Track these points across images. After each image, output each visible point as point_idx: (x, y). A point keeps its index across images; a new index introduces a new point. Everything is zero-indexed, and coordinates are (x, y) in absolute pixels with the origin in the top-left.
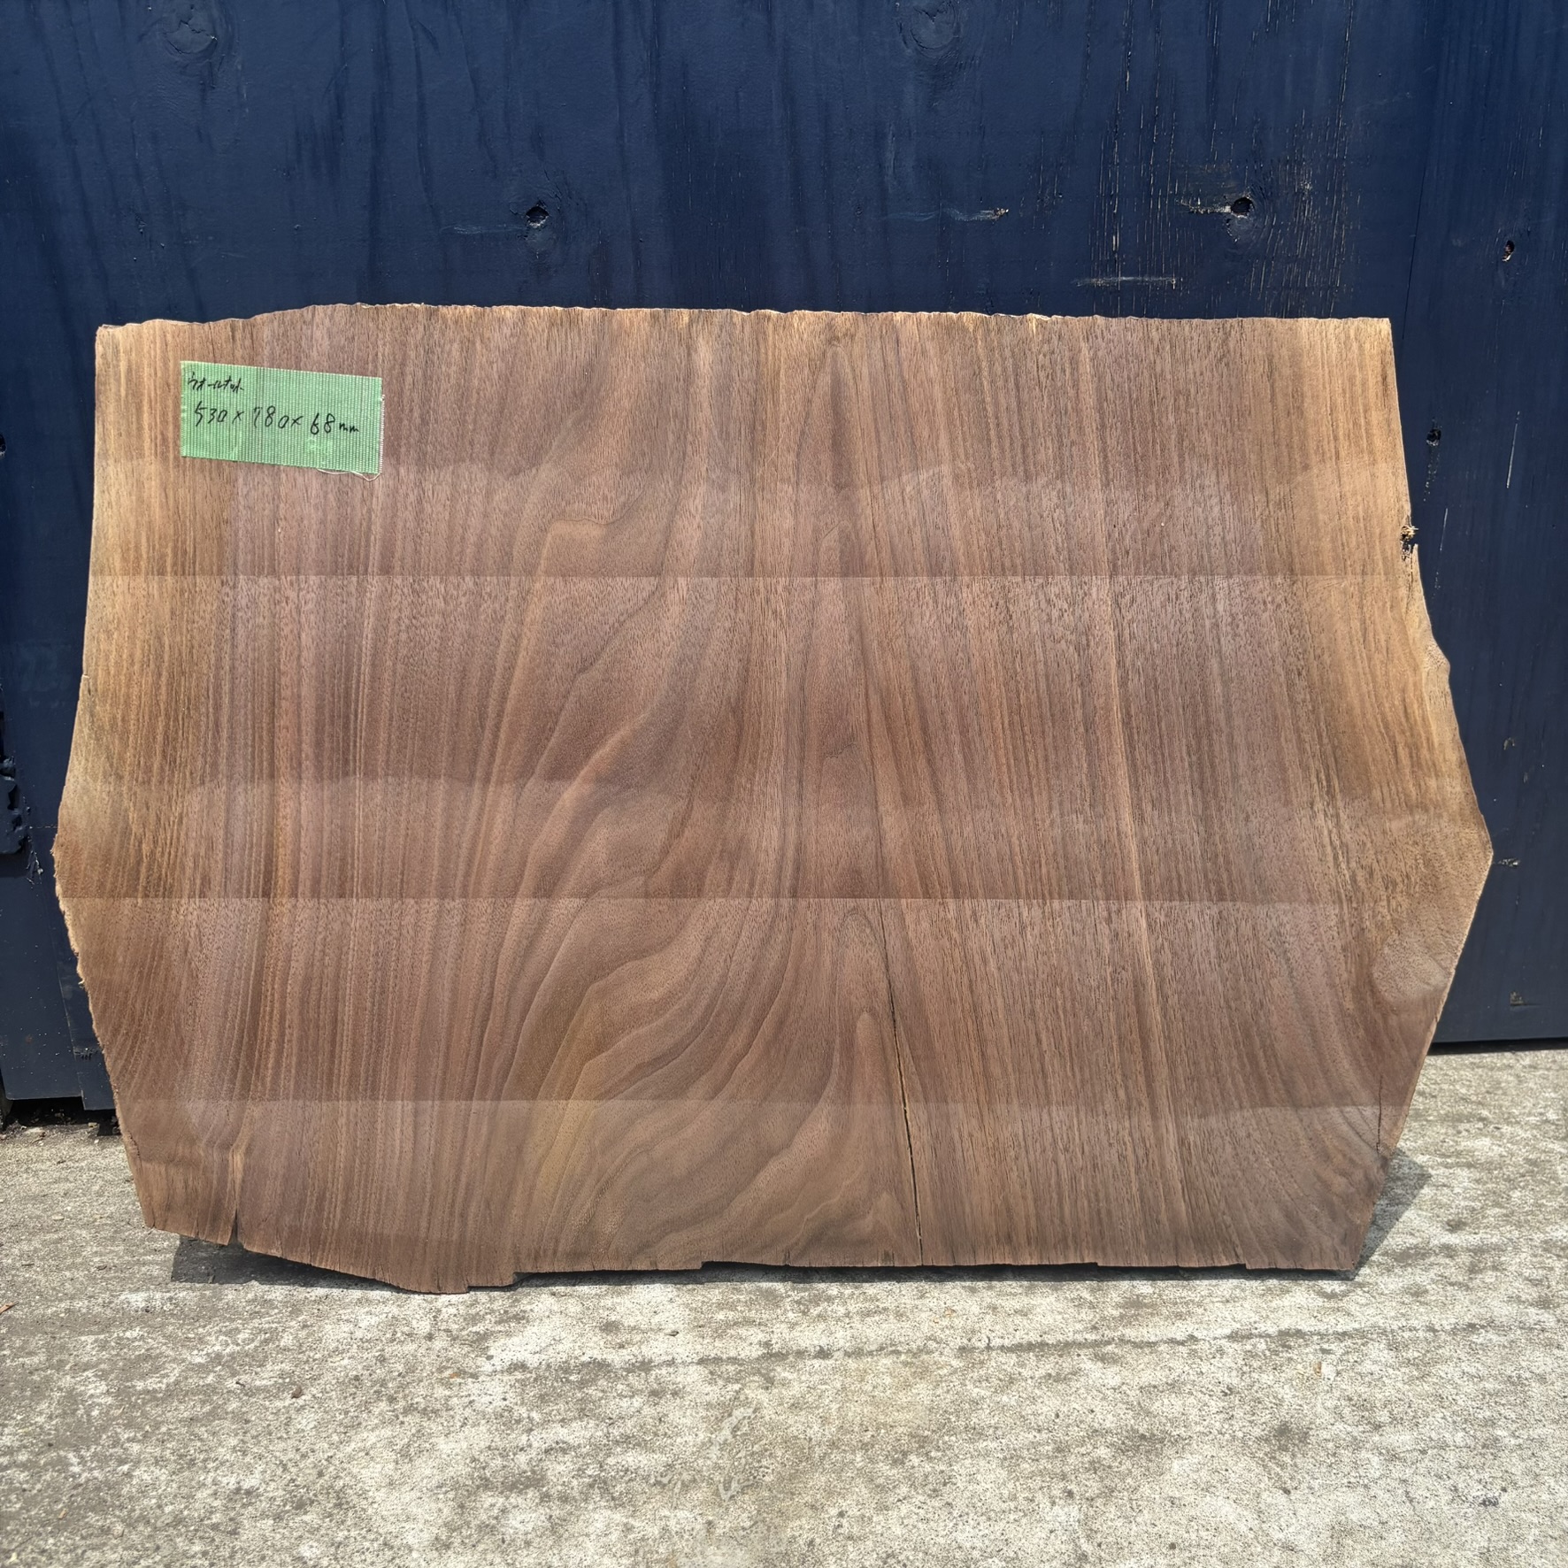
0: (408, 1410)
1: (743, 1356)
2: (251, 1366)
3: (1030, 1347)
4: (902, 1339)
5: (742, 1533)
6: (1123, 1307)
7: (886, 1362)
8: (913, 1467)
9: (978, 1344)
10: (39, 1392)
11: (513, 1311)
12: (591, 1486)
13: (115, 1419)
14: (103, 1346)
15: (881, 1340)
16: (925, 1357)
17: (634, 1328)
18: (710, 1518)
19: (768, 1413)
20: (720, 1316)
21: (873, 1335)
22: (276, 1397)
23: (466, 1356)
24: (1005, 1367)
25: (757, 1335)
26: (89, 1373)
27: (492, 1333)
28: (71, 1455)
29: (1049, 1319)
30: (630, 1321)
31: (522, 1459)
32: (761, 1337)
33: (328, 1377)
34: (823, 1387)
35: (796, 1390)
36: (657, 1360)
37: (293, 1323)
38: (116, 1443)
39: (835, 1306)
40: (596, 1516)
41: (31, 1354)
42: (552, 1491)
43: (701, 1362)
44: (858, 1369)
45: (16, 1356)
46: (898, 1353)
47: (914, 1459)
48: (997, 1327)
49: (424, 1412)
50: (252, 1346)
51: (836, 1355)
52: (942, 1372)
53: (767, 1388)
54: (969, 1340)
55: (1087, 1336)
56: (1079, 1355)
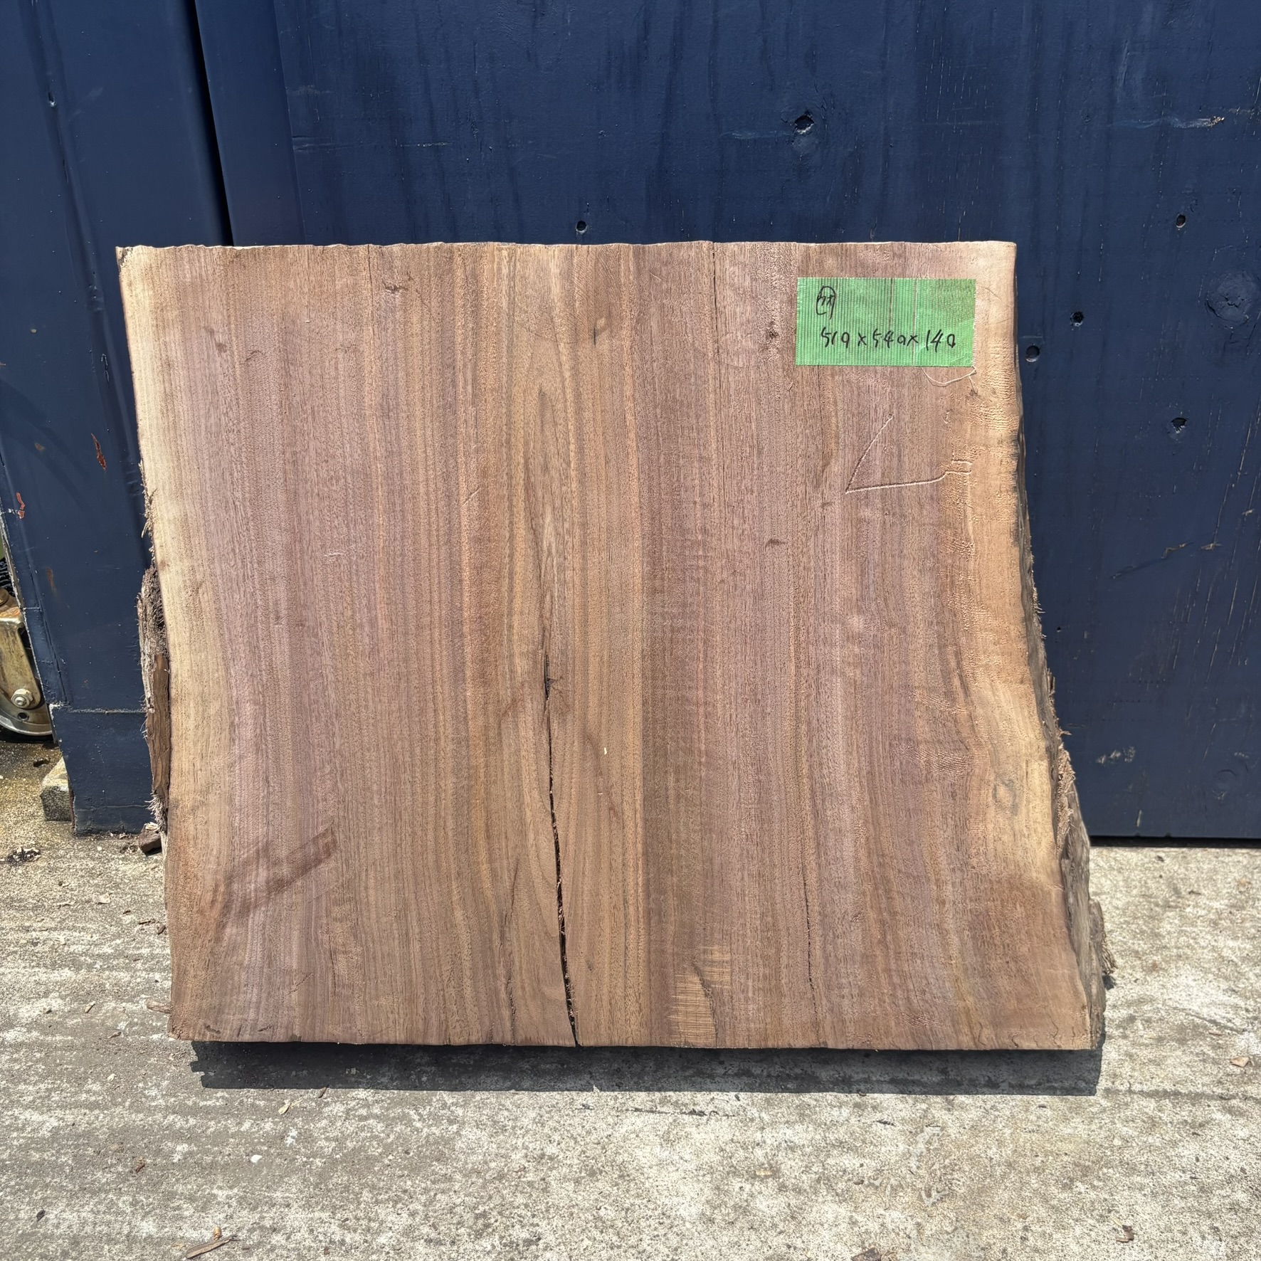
3: (1166, 1094)
5: (946, 1236)
8: (1080, 1193)
9: (1121, 1088)
12: (818, 1181)
18: (919, 1221)
19: (953, 1131)
24: (1147, 1110)
28: (412, 1112)
29: (1180, 1072)
31: (759, 1153)
34: (996, 1114)
35: (973, 1114)
38: (444, 1106)
40: (826, 1208)
42: (787, 1183)
43: (892, 1081)
47: (1081, 1187)
48: (1136, 1074)
51: (1003, 1085)
52: (1094, 1110)
53: (949, 1110)
54: (1113, 1083)
55: (1215, 1089)
56: (1209, 1106)
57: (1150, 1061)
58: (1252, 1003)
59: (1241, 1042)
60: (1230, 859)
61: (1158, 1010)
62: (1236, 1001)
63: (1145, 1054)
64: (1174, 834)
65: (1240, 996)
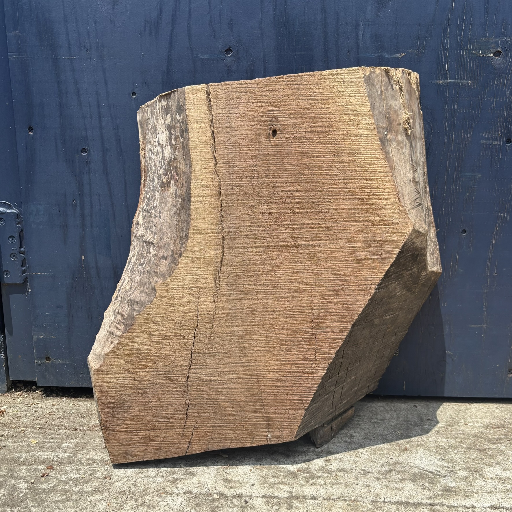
0: (143, 505)
1: (280, 496)
2: (83, 483)
3: (402, 503)
4: (347, 495)
6: (443, 491)
7: (340, 503)
9: (380, 500)
11: (188, 471)
13: (28, 498)
14: (29, 470)
15: (338, 495)
16: (356, 503)
17: (237, 481)
20: (273, 480)
21: (335, 492)
22: (92, 495)
23: (168, 486)
25: (288, 489)
26: (22, 480)
27: (180, 478)
29: (411, 493)
30: (235, 479)
33: (113, 490)
36: (245, 494)
37: (102, 468)
38: (27, 507)
39: (320, 480)
43: (263, 497)
44: (328, 505)
46: (346, 500)
48: (388, 494)
49: (149, 506)
50: (85, 475)
51: (319, 499)
53: (290, 509)
54: (376, 498)
55: (427, 501)
56: (423, 508)
57: (396, 489)
58: (451, 465)
59: (443, 481)
60: (449, 407)
61: (404, 467)
62: (444, 463)
63: (394, 485)
64: (422, 395)
65: (446, 461)
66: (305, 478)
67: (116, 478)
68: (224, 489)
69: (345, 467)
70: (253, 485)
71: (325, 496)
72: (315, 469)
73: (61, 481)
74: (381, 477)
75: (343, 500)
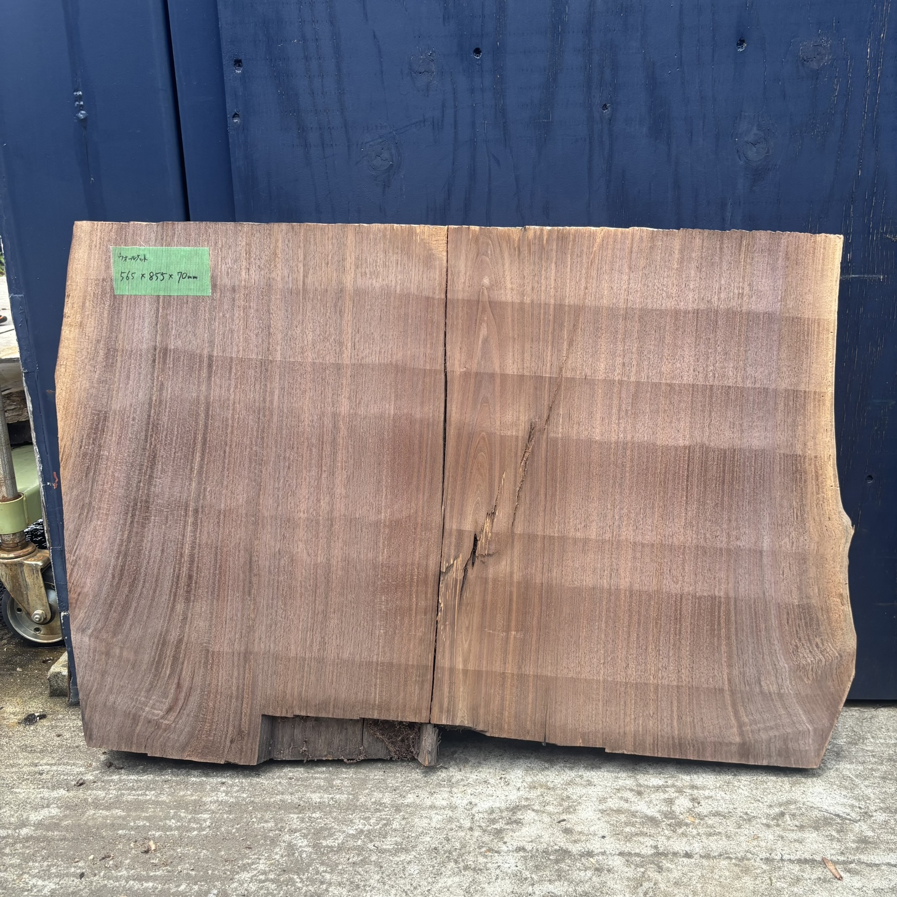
0: (466, 868)
1: (643, 853)
2: (379, 837)
3: (806, 861)
4: (732, 851)
6: (857, 842)
7: (726, 862)
9: (776, 857)
10: (274, 842)
11: (514, 818)
13: (314, 860)
14: (302, 821)
15: (720, 850)
16: (746, 862)
17: (581, 833)
19: (662, 886)
20: (628, 829)
21: (714, 847)
22: (395, 855)
23: (492, 841)
24: (793, 871)
25: (650, 842)
26: (297, 834)
27: (504, 829)
28: (295, 877)
29: (815, 846)
30: (578, 828)
32: (652, 843)
33: (420, 847)
34: (691, 874)
35: (676, 874)
36: (596, 852)
37: (397, 816)
38: (317, 873)
39: (690, 829)
41: (266, 822)
44: (709, 866)
45: (259, 823)
46: (730, 858)
48: (786, 848)
49: (474, 869)
50: (378, 827)
52: (758, 871)
53: (659, 872)
54: (770, 854)
55: (839, 858)
57: (795, 840)
58: (863, 803)
61: (800, 808)
62: (853, 802)
63: (791, 836)
65: (856, 799)
66: (670, 825)
67: (420, 830)
68: (567, 844)
69: (720, 809)
70: (604, 837)
71: (702, 852)
72: (680, 813)
73: (349, 835)
74: (772, 823)
75: (728, 858)
